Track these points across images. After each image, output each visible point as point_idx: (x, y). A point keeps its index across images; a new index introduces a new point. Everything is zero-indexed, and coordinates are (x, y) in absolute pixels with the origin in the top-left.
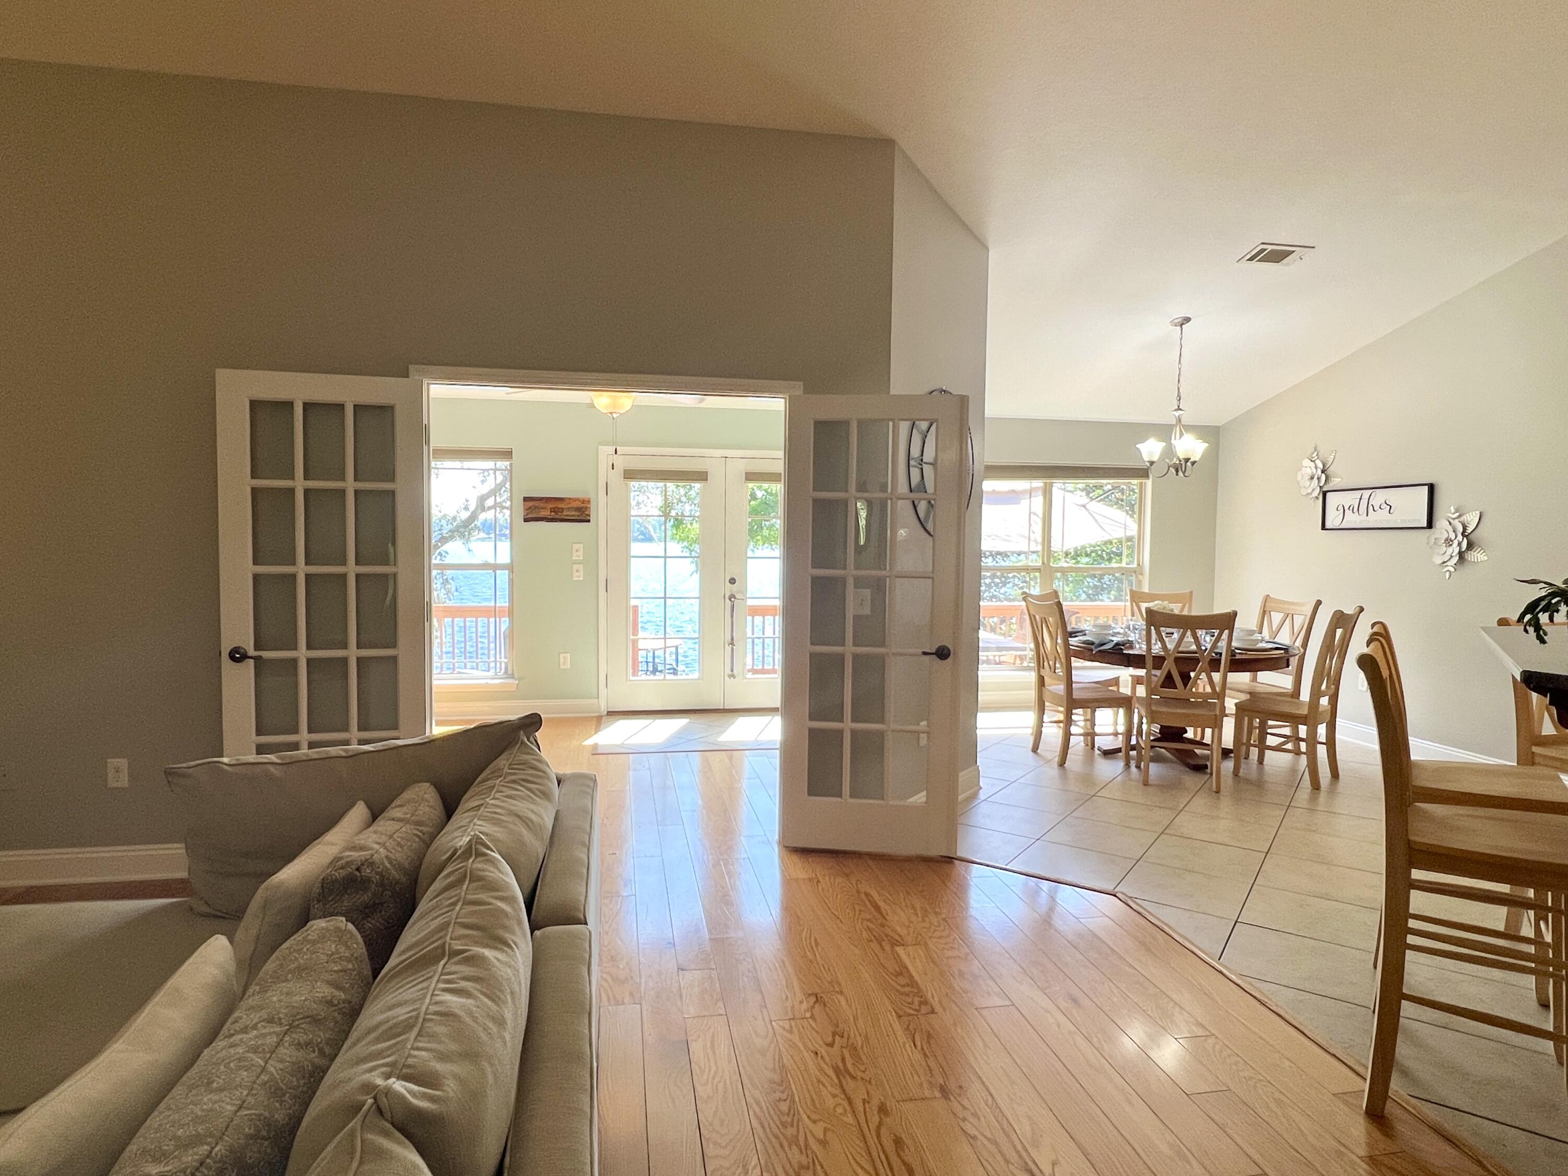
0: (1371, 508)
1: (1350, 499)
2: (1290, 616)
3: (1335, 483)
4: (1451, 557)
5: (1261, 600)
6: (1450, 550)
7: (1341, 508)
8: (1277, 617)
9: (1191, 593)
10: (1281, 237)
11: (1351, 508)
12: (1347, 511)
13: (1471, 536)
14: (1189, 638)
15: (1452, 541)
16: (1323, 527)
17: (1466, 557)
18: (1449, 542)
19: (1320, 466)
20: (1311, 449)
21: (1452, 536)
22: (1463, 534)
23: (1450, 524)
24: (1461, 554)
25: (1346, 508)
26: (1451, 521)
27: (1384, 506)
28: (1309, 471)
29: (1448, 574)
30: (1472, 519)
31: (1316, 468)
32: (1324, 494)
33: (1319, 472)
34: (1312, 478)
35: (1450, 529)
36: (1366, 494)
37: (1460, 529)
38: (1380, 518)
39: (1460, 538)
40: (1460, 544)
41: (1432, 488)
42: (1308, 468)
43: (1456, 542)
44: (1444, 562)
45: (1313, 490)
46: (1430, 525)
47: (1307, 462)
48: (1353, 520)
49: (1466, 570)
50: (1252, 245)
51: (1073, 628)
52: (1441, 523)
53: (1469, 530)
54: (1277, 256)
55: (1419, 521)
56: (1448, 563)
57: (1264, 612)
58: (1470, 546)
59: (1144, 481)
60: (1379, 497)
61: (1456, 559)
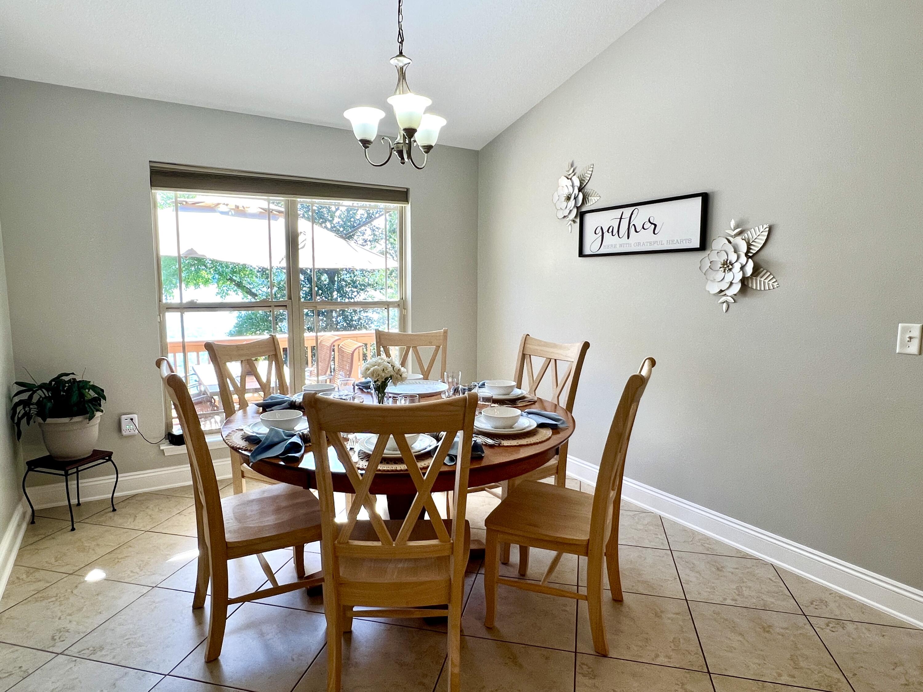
0: (632, 229)
1: (609, 219)
2: (553, 362)
3: (593, 202)
4: (731, 283)
5: (521, 339)
6: (729, 277)
7: (599, 230)
8: (538, 363)
9: (445, 332)
11: (610, 230)
12: (606, 234)
13: (757, 258)
14: (391, 442)
15: (732, 265)
16: (581, 254)
17: (750, 285)
18: (727, 266)
19: (577, 183)
20: (566, 166)
21: (733, 257)
22: (746, 254)
23: (730, 242)
24: (744, 281)
25: (605, 230)
26: (731, 239)
27: (647, 225)
28: (566, 192)
29: (725, 305)
30: (758, 236)
31: (573, 186)
32: (581, 215)
33: (576, 191)
34: (568, 198)
35: (731, 250)
36: (627, 212)
37: (743, 248)
38: (643, 240)
39: (743, 259)
40: (742, 268)
41: (706, 198)
42: (565, 187)
43: (737, 266)
44: (721, 291)
45: (571, 211)
46: (704, 245)
47: (562, 181)
48: (613, 243)
49: (747, 301)
51: (272, 398)
52: (718, 242)
53: (754, 250)
55: (690, 240)
56: (727, 292)
57: (524, 356)
58: (756, 270)
59: (403, 205)
60: (641, 215)
61: (737, 287)
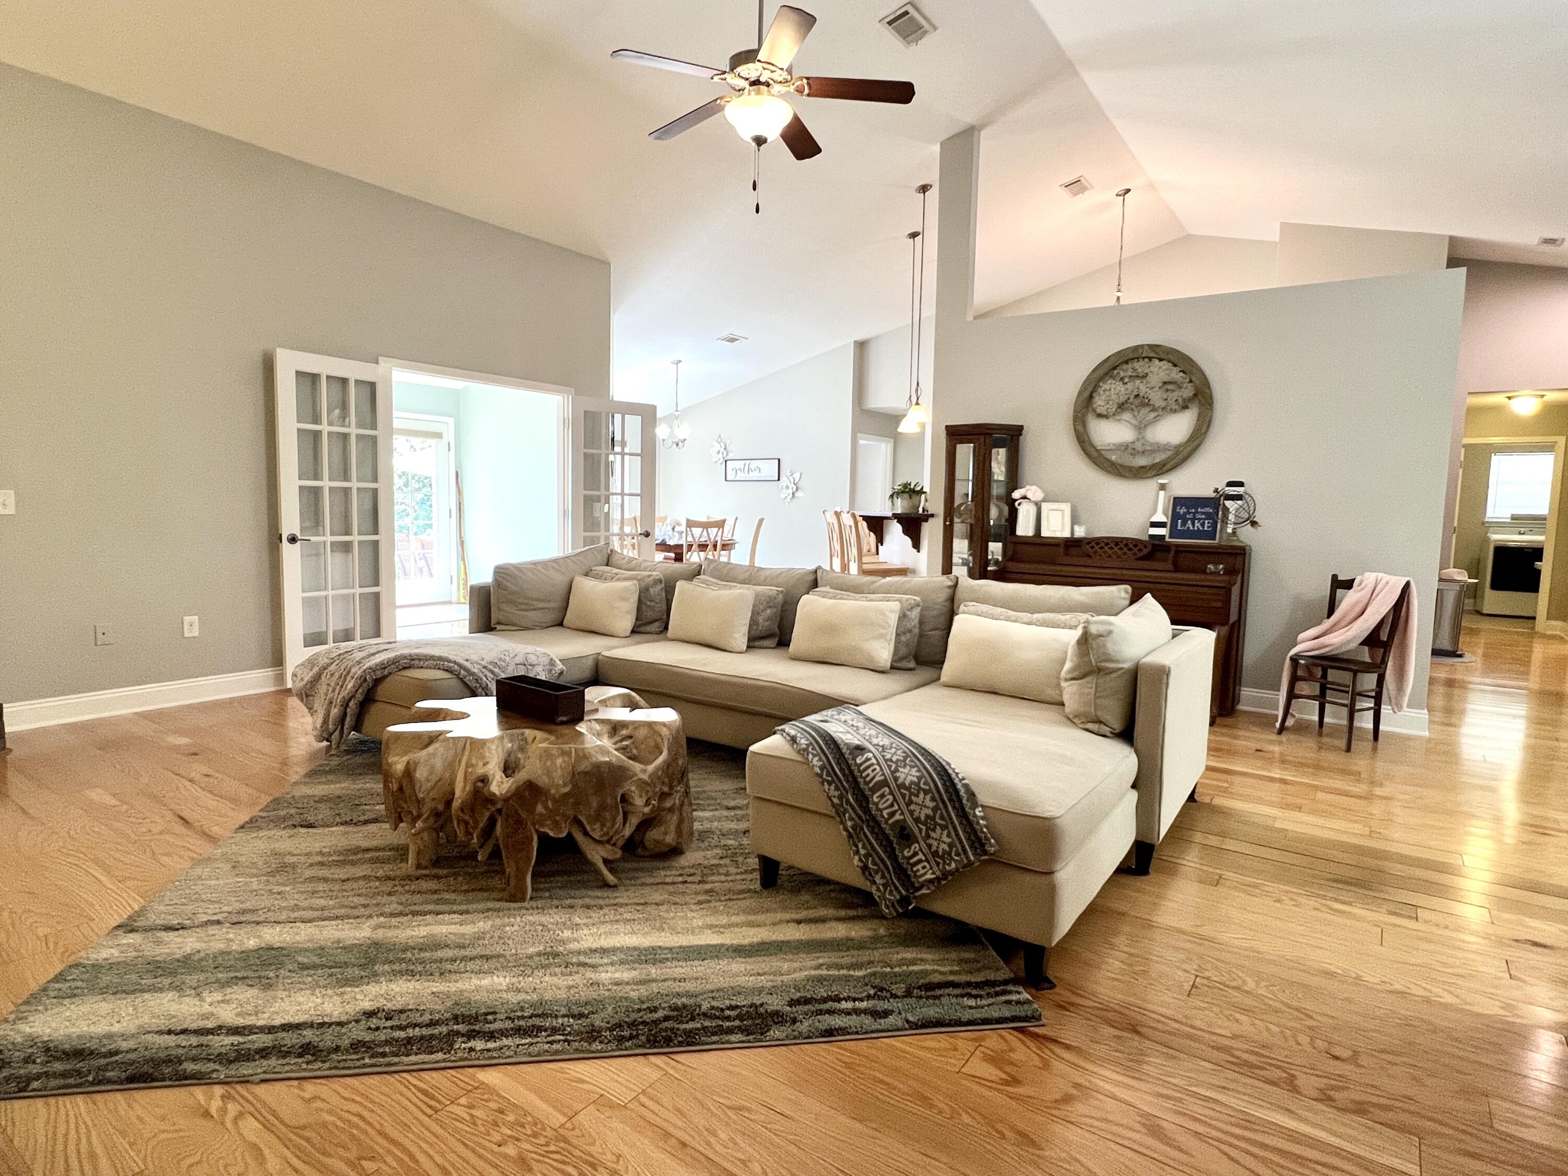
0: (750, 469)
1: (739, 464)
3: (731, 456)
4: (789, 494)
6: (788, 491)
7: (734, 469)
10: (738, 333)
11: (740, 469)
12: (738, 471)
13: (797, 485)
15: (789, 487)
16: (726, 479)
18: (787, 487)
19: (723, 446)
20: (718, 437)
21: (789, 484)
22: (794, 483)
23: (787, 478)
24: (793, 493)
25: (737, 469)
27: (756, 469)
28: (717, 449)
29: (787, 501)
30: (797, 476)
31: (721, 447)
32: (726, 461)
33: (723, 449)
34: (719, 452)
35: (788, 481)
36: (748, 462)
37: (793, 480)
38: (754, 475)
39: (793, 485)
40: (793, 488)
41: (779, 460)
42: (717, 447)
43: (791, 488)
44: (786, 497)
45: (720, 459)
46: (779, 478)
47: (715, 444)
48: (741, 476)
49: (795, 499)
50: (726, 334)
52: (783, 478)
53: (796, 481)
54: (732, 340)
55: (774, 477)
58: (797, 490)
60: (754, 464)
61: (791, 496)
